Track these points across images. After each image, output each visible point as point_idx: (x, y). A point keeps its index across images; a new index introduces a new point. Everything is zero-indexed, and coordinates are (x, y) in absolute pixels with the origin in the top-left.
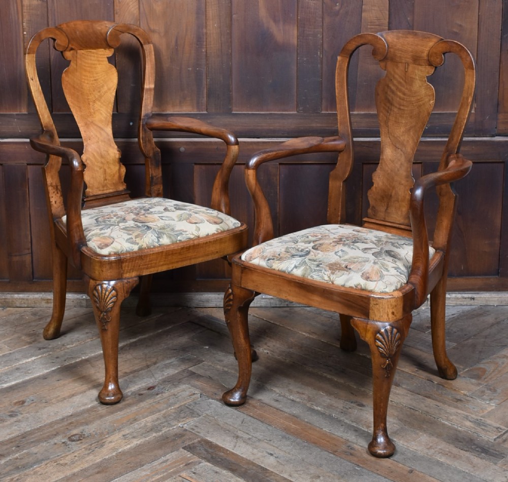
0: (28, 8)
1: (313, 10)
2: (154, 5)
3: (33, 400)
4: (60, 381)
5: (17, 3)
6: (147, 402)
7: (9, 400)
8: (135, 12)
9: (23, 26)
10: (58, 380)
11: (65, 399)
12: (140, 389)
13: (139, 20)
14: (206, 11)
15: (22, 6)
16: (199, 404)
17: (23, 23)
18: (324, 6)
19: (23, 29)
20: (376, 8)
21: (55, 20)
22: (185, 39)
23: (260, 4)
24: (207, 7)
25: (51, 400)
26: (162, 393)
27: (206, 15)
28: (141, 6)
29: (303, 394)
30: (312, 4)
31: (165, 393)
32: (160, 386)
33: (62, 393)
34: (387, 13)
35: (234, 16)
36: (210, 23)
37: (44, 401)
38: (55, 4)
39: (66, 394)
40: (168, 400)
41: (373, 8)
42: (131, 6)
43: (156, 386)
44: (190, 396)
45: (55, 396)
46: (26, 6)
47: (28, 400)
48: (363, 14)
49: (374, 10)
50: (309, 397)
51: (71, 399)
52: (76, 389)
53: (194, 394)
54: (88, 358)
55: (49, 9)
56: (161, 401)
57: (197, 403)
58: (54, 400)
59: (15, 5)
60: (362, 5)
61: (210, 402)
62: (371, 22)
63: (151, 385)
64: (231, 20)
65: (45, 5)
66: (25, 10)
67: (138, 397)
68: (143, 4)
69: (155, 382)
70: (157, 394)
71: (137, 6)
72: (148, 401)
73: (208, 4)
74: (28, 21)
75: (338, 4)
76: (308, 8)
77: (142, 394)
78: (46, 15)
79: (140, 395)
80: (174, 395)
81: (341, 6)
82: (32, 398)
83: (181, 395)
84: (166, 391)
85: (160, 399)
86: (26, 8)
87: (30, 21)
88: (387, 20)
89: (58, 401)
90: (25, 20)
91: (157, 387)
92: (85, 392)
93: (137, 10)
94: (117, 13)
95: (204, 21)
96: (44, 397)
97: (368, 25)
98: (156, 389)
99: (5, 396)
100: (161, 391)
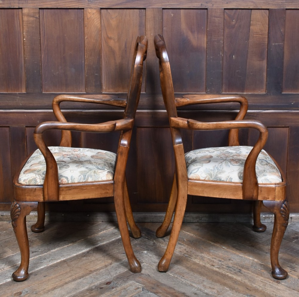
0: (27, 22)
1: (217, 24)
2: (111, 20)
3: (27, 292)
4: (46, 277)
5: (19, 19)
6: (106, 295)
7: (11, 292)
8: (98, 25)
9: (23, 35)
10: (45, 276)
11: (49, 291)
12: (101, 284)
13: (101, 31)
14: (145, 25)
15: (23, 21)
16: (142, 296)
17: (23, 32)
18: (225, 21)
19: (23, 36)
20: (259, 23)
21: (45, 30)
22: (131, 44)
23: (182, 20)
24: (146, 22)
25: (40, 292)
26: (116, 287)
27: (145, 27)
28: (102, 21)
29: (213, 289)
30: (217, 20)
31: (118, 287)
32: (114, 281)
33: (47, 287)
34: (267, 26)
35: (164, 28)
36: (148, 33)
37: (35, 293)
38: (45, 20)
39: (50, 287)
40: (121, 293)
41: (258, 23)
42: (95, 22)
43: (112, 281)
44: (135, 290)
45: (43, 288)
46: (25, 21)
47: (24, 292)
48: (251, 27)
49: (259, 24)
50: (218, 291)
51: (53, 292)
52: (57, 283)
53: (138, 288)
54: (65, 260)
55: (41, 23)
56: (115, 294)
57: (141, 295)
58: (42, 291)
59: (18, 21)
60: (251, 21)
61: (149, 295)
62: (256, 33)
63: (108, 281)
64: (162, 31)
65: (38, 20)
66: (25, 24)
67: (99, 290)
68: (103, 20)
69: (111, 278)
70: (113, 288)
71: (100, 22)
72: (106, 293)
73: (147, 20)
74: (27, 31)
75: (234, 20)
76: (214, 23)
77: (102, 288)
78: (39, 27)
79: (101, 288)
80: (125, 289)
81: (236, 22)
82: (26, 290)
83: (129, 289)
84: (119, 286)
85: (114, 292)
86: (25, 22)
87: (28, 31)
88: (267, 31)
89: (45, 293)
90: (24, 30)
91: (112, 283)
92: (63, 286)
93: (100, 24)
94: (86, 26)
95: (144, 32)
96: (35, 290)
97: (254, 34)
98: (112, 284)
99: (8, 288)
100: (115, 286)
